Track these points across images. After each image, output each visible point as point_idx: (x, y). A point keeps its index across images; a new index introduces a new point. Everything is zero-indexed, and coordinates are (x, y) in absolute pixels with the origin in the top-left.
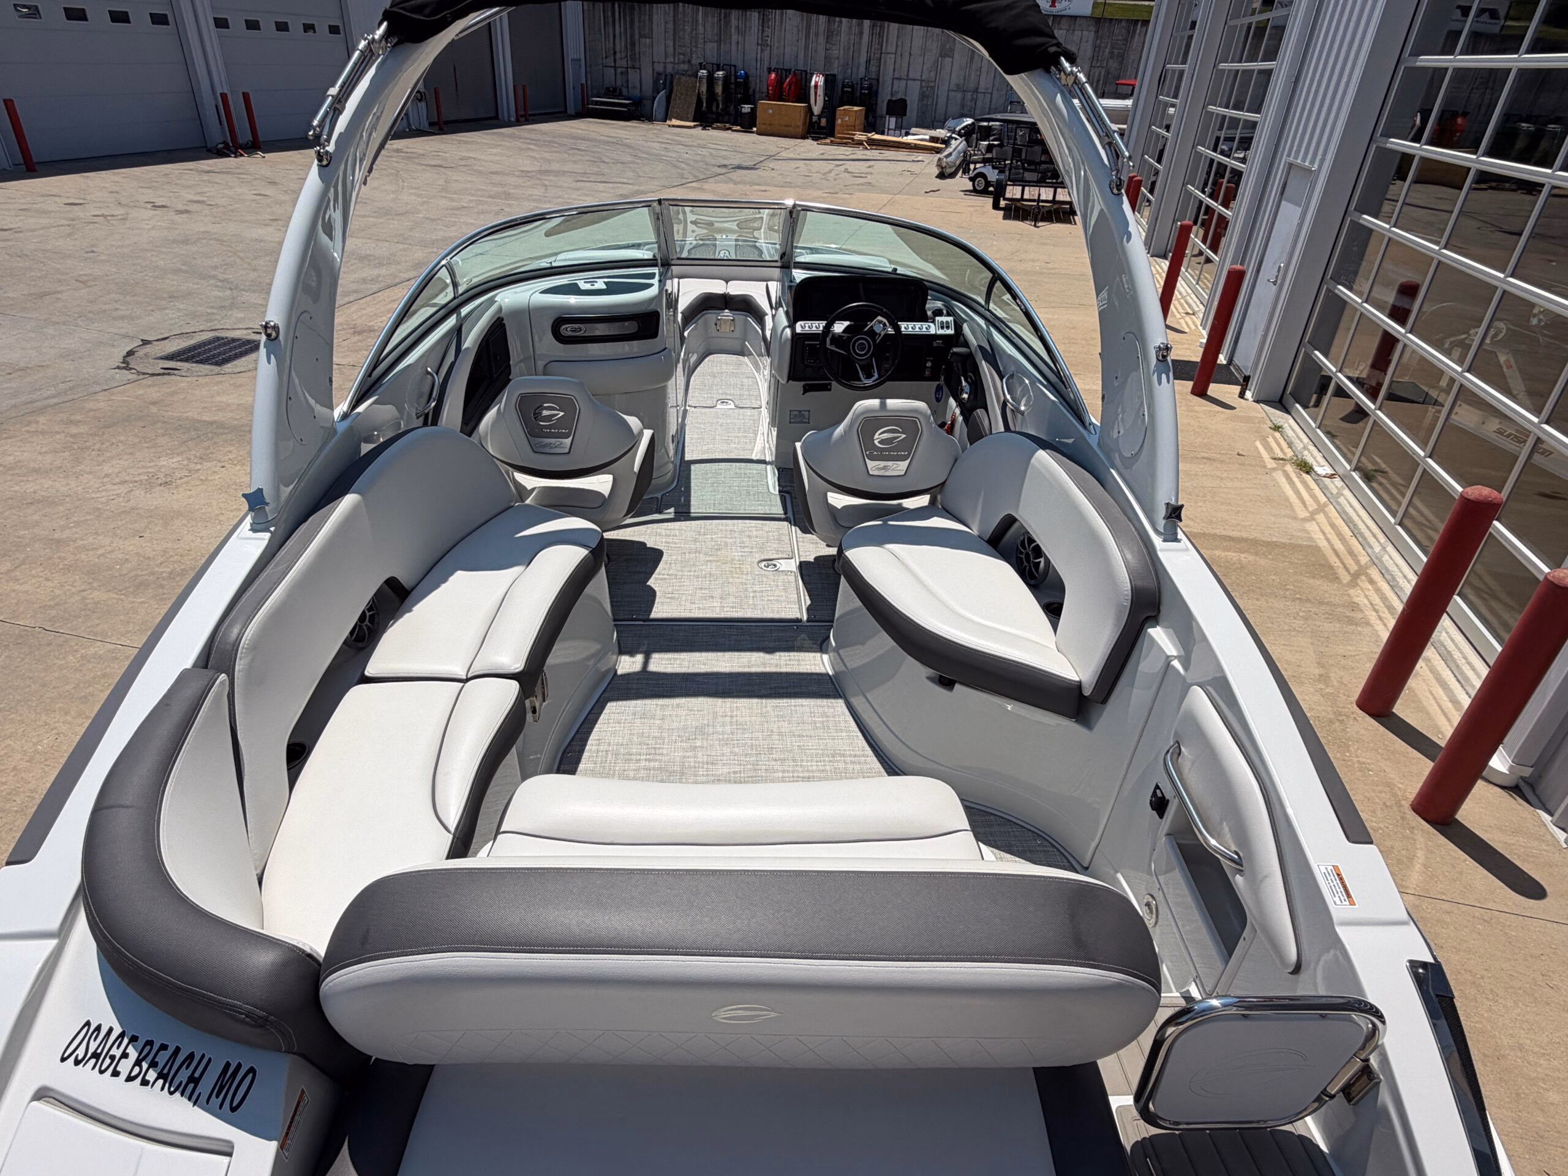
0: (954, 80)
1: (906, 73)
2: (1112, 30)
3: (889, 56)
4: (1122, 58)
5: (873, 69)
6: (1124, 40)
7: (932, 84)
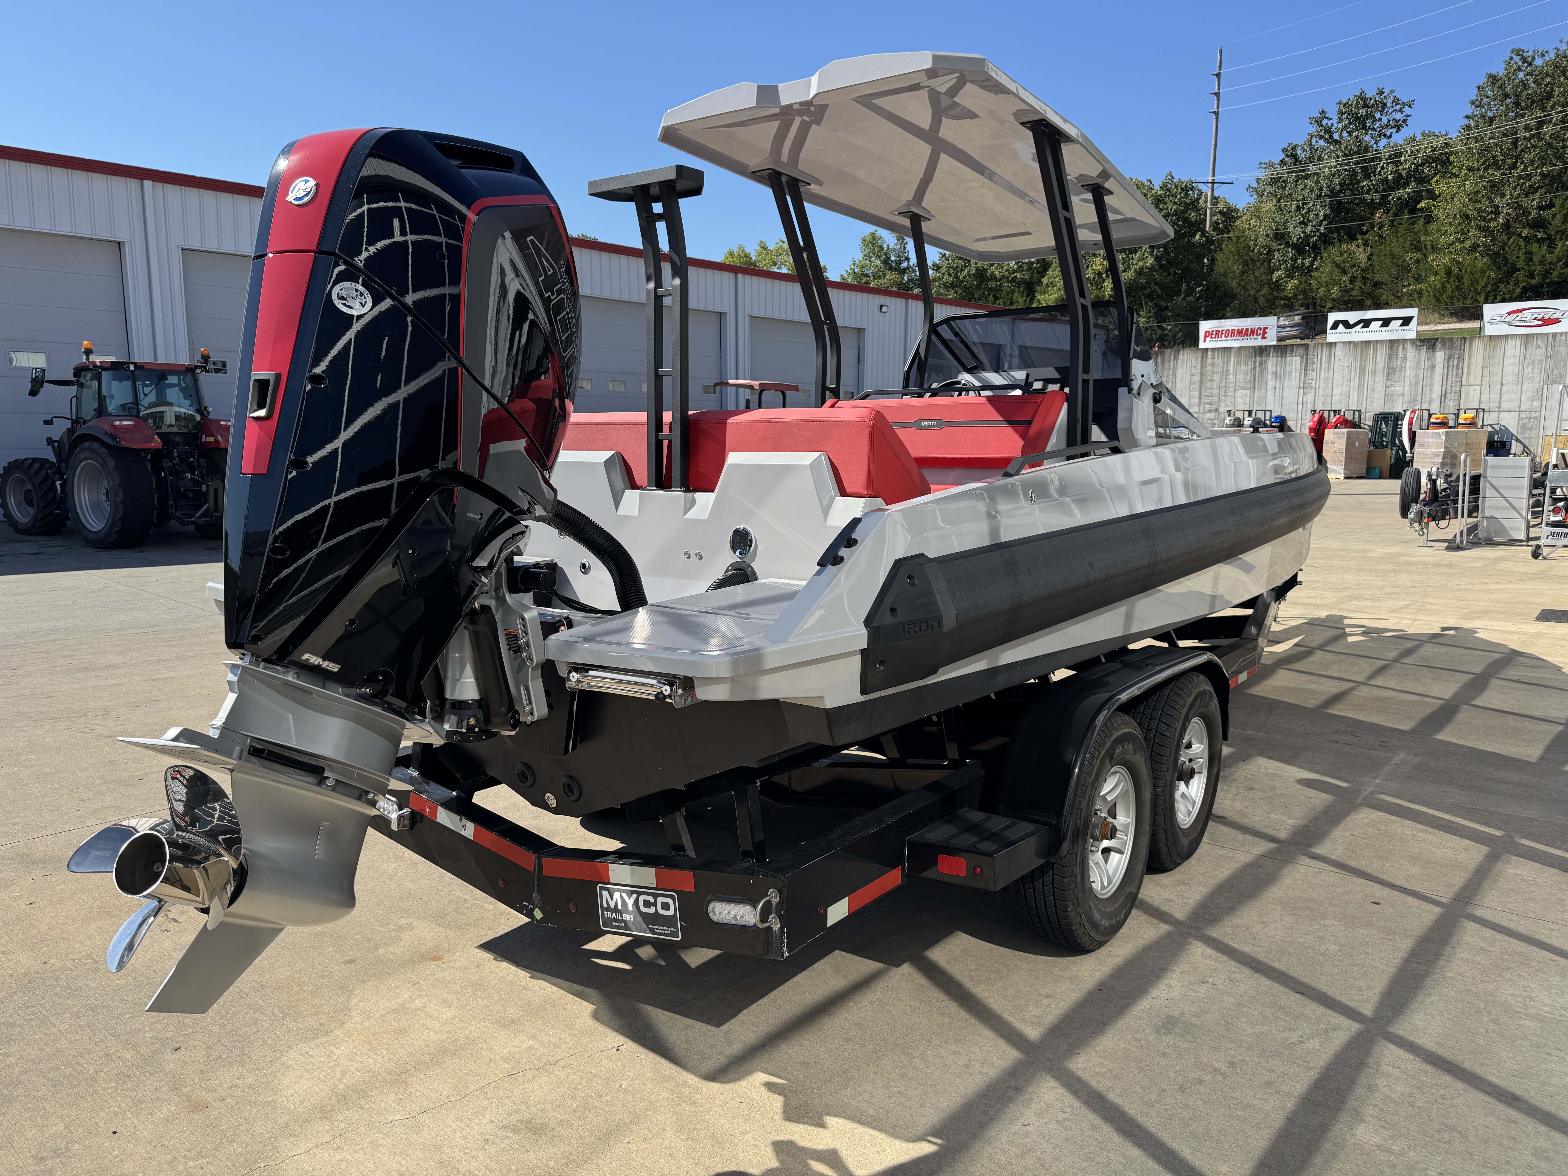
7: (1533, 415)
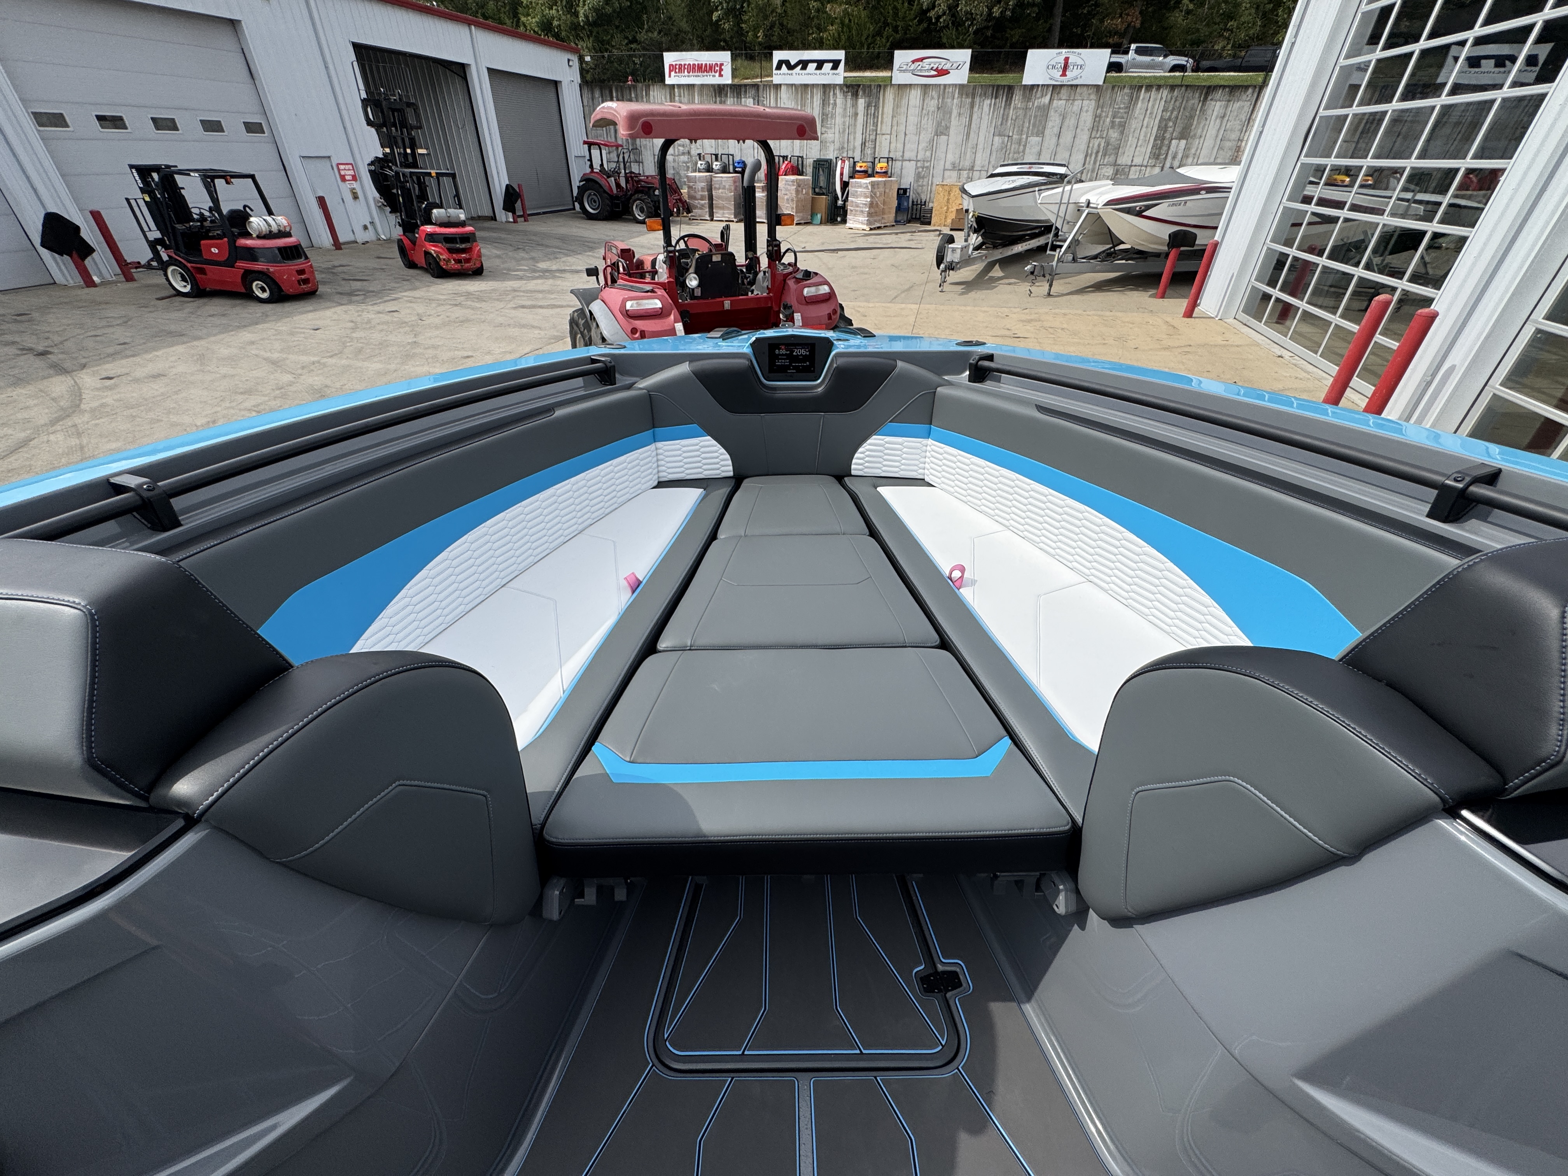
0: (951, 158)
1: (901, 154)
2: (1114, 95)
3: (884, 137)
4: (1123, 127)
5: (869, 151)
6: (1126, 108)
7: (926, 164)
